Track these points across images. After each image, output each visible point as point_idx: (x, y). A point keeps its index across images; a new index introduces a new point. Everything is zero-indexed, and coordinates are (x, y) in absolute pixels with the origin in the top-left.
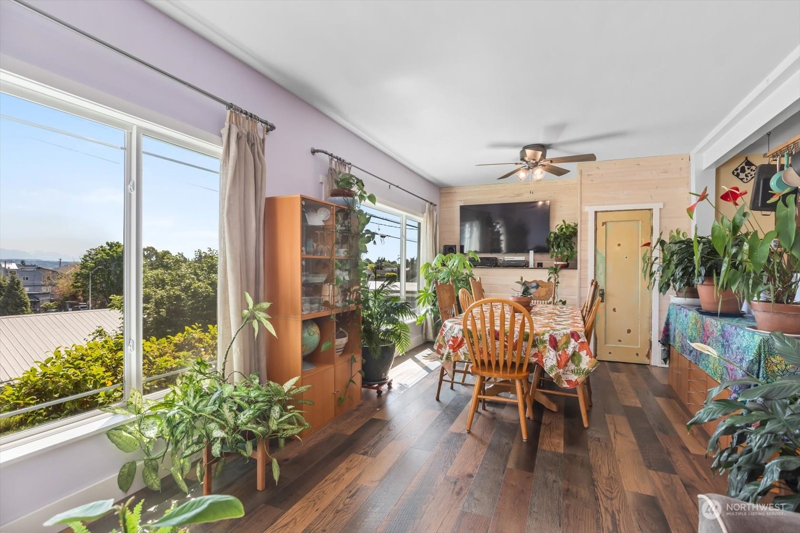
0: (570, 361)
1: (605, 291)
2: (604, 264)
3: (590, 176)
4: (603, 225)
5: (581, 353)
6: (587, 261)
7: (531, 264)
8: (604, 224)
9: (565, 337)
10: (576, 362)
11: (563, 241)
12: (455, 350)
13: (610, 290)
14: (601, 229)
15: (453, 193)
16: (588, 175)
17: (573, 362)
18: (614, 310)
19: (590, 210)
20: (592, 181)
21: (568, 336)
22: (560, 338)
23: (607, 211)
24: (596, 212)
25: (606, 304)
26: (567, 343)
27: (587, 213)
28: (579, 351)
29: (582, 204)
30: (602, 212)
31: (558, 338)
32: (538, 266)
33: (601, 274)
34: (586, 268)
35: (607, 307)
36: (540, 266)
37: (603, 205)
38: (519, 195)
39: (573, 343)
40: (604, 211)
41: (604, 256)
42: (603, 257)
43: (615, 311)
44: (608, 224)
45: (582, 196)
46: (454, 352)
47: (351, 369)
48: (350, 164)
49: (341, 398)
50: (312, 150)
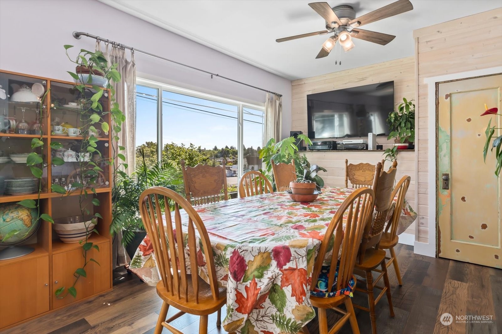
0: (268, 300)
1: (450, 177)
2: (449, 143)
3: (429, 43)
4: (446, 98)
5: (284, 289)
6: (426, 141)
7: (370, 147)
8: (447, 96)
9: (260, 256)
10: (279, 303)
11: (405, 121)
12: (147, 253)
13: (457, 175)
14: (444, 103)
15: (302, 84)
16: (427, 42)
17: (273, 302)
18: (463, 199)
19: (429, 82)
20: (432, 48)
22: (252, 259)
23: (452, 81)
24: (437, 84)
25: (451, 191)
26: (263, 267)
27: (426, 86)
28: (282, 286)
29: (420, 76)
30: (445, 82)
31: (248, 258)
32: (377, 149)
33: (444, 156)
34: (426, 149)
35: (453, 195)
36: (379, 148)
37: (447, 74)
38: (363, 79)
39: (273, 269)
40: (448, 82)
41: (449, 134)
42: (447, 136)
43: (465, 201)
44: (454, 97)
45: (420, 68)
46: (144, 255)
47: (85, 257)
48: (132, 49)
49: (60, 290)
50: (74, 34)
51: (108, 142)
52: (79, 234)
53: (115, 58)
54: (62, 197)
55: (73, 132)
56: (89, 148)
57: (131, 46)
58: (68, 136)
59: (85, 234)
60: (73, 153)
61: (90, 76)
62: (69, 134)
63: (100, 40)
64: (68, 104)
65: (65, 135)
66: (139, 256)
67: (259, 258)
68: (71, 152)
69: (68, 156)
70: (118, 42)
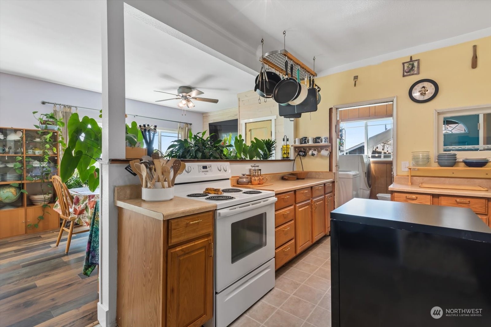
0: (85, 211)
4: (249, 132)
14: (248, 134)
15: (208, 116)
16: (242, 101)
20: (244, 104)
21: (85, 197)
22: (81, 198)
23: (251, 123)
24: (246, 123)
26: (84, 201)
27: (242, 124)
37: (249, 119)
38: (236, 115)
39: (87, 201)
44: (252, 131)
45: (240, 114)
47: (43, 211)
48: (76, 107)
49: (30, 225)
50: (42, 102)
51: (57, 157)
52: (41, 201)
53: (65, 113)
54: (31, 183)
55: (37, 152)
56: (45, 160)
57: (75, 105)
58: (35, 154)
59: (44, 201)
60: (38, 162)
61: (46, 126)
62: (36, 154)
63: (56, 104)
64: (35, 140)
65: (34, 154)
66: (57, 204)
67: (83, 198)
68: (36, 162)
69: (35, 164)
70: (66, 104)
